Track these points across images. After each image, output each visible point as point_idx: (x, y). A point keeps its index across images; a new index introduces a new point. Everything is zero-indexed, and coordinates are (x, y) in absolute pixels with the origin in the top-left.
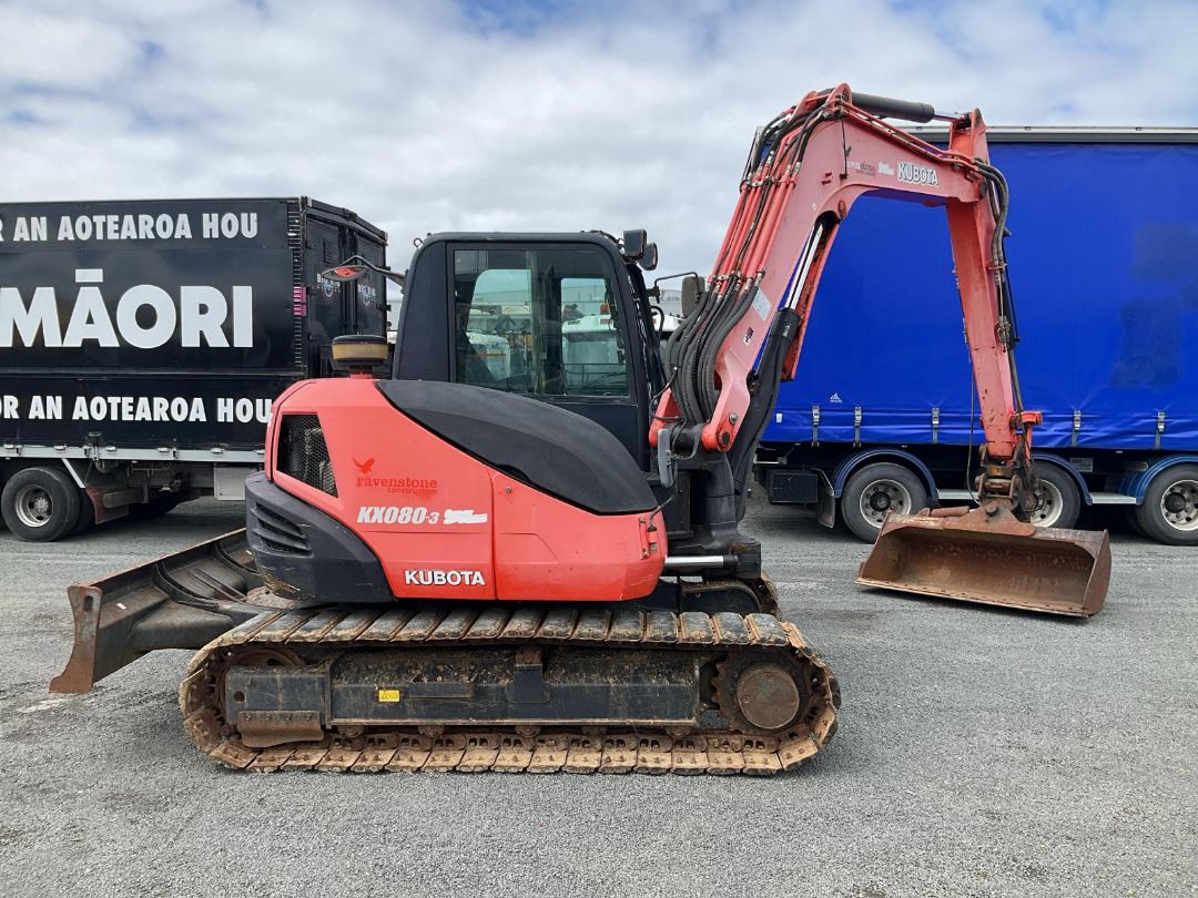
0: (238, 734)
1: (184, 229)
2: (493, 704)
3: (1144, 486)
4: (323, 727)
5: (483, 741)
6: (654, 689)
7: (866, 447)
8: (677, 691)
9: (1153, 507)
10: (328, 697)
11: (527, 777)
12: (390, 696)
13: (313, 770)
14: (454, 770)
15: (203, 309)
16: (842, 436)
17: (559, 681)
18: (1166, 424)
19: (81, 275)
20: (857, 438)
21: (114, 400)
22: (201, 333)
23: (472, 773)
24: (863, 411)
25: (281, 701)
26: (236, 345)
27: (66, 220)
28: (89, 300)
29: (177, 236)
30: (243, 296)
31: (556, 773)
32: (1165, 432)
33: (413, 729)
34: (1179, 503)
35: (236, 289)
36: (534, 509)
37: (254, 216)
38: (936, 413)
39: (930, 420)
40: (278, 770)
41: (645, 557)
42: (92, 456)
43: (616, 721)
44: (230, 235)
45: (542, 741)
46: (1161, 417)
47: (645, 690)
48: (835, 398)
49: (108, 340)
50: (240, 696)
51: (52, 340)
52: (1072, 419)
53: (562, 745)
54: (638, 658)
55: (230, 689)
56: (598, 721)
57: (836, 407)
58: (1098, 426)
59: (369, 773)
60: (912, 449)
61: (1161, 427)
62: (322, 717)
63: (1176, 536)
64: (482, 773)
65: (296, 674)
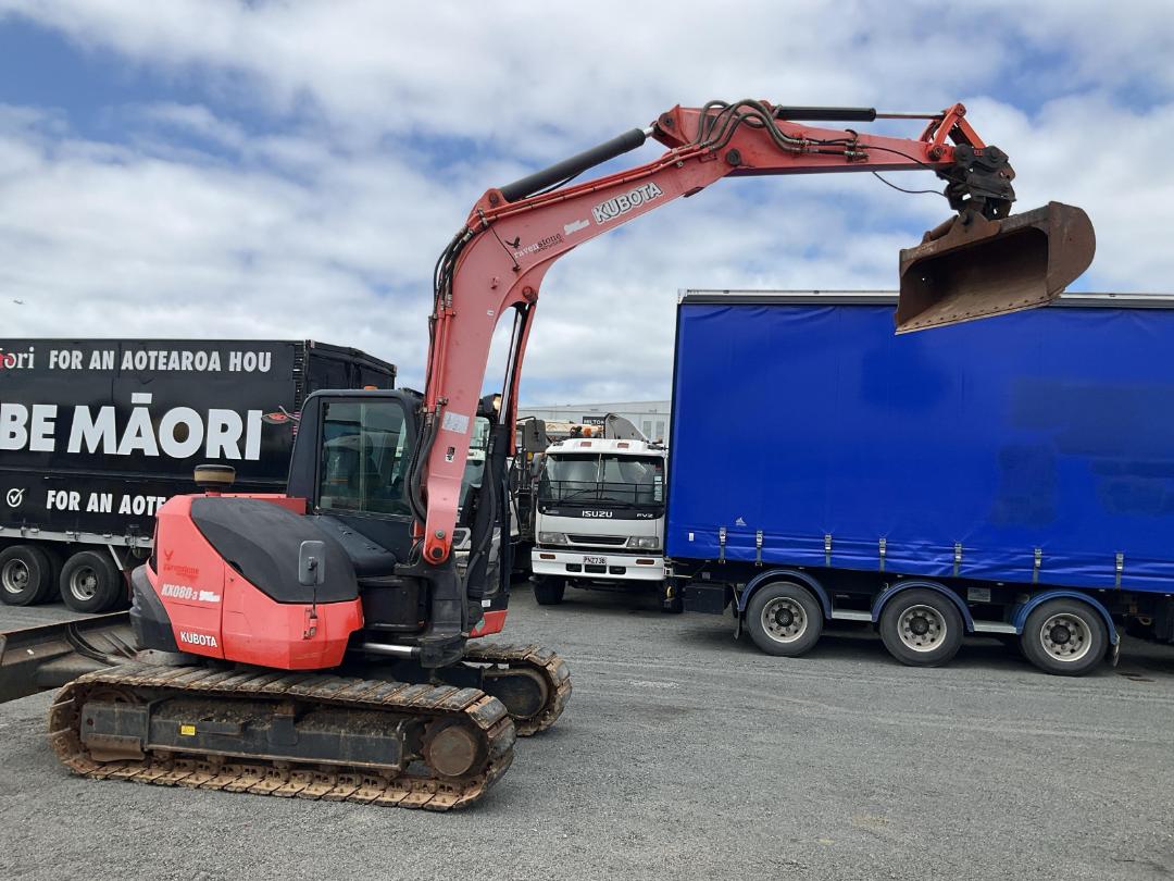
0: (87, 750)
1: (215, 364)
2: (258, 743)
3: (1024, 617)
4: (142, 749)
5: (254, 772)
6: (372, 740)
7: (767, 567)
8: (388, 742)
9: (1034, 638)
10: (147, 726)
11: (272, 798)
12: (189, 731)
13: (129, 780)
14: (222, 789)
15: (224, 428)
16: (746, 555)
17: (307, 730)
18: (1042, 560)
19: (137, 398)
20: (759, 558)
21: (151, 499)
22: (221, 447)
23: (235, 792)
24: (764, 534)
25: (117, 727)
26: (246, 458)
27: (128, 354)
28: (140, 418)
29: (210, 369)
30: (255, 417)
31: (293, 797)
32: (1042, 567)
33: (202, 757)
34: (1064, 636)
35: (251, 413)
36: (243, 596)
37: (269, 355)
38: (828, 538)
39: (822, 545)
40: (106, 778)
41: (306, 638)
42: (131, 544)
43: (342, 762)
44: (249, 369)
45: (295, 775)
46: (1038, 553)
47: (365, 739)
48: (740, 522)
49: (151, 451)
50: (90, 722)
51: (109, 449)
52: (954, 551)
53: (307, 779)
54: (370, 716)
55: (85, 717)
56: (329, 761)
57: (741, 530)
58: (978, 559)
59: (165, 785)
60: (809, 571)
61: (1038, 562)
62: (142, 741)
63: (1056, 667)
64: (241, 793)
65: (129, 709)
